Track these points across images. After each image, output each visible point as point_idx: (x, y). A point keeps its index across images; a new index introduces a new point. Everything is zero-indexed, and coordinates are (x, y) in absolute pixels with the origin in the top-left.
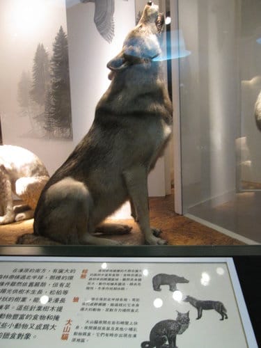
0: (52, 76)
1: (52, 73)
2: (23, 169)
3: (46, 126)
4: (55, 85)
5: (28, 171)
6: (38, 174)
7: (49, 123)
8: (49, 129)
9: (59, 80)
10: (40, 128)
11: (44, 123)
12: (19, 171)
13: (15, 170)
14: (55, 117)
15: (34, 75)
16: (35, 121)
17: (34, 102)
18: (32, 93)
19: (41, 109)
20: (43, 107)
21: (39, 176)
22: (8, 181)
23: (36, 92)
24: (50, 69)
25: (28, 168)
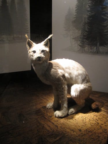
0: (88, 11)
1: (89, 9)
2: (77, 78)
3: (80, 44)
4: (90, 17)
5: (80, 79)
6: (86, 81)
7: (83, 42)
8: (82, 46)
9: (93, 14)
10: (76, 45)
11: (79, 42)
12: (74, 79)
13: (71, 78)
14: (87, 39)
15: (76, 10)
16: (74, 40)
17: (74, 28)
18: (74, 22)
19: (78, 33)
20: (80, 32)
21: (86, 83)
22: (66, 86)
23: (76, 22)
24: (88, 6)
25: (80, 77)
